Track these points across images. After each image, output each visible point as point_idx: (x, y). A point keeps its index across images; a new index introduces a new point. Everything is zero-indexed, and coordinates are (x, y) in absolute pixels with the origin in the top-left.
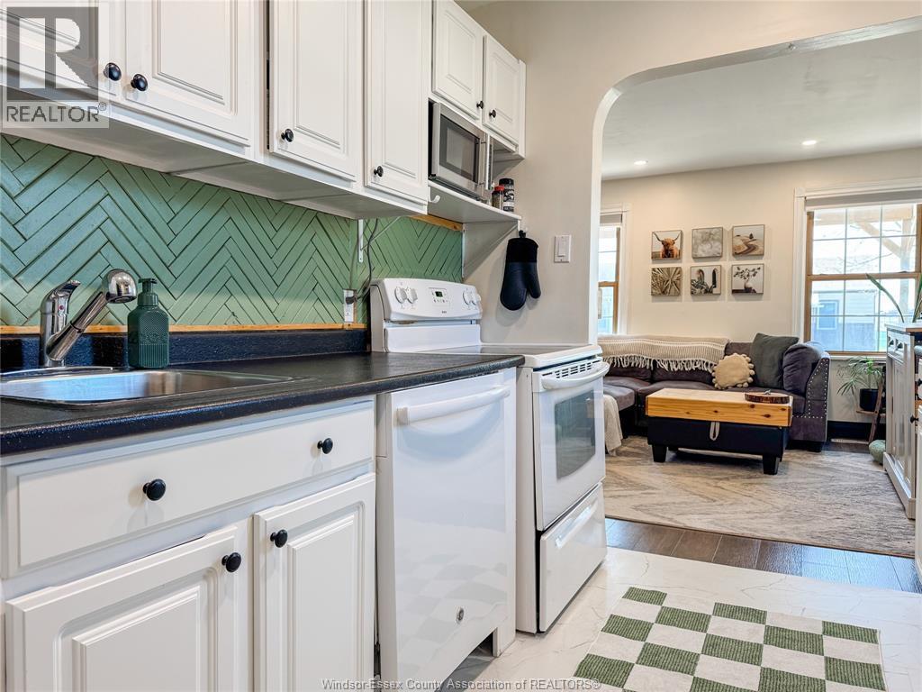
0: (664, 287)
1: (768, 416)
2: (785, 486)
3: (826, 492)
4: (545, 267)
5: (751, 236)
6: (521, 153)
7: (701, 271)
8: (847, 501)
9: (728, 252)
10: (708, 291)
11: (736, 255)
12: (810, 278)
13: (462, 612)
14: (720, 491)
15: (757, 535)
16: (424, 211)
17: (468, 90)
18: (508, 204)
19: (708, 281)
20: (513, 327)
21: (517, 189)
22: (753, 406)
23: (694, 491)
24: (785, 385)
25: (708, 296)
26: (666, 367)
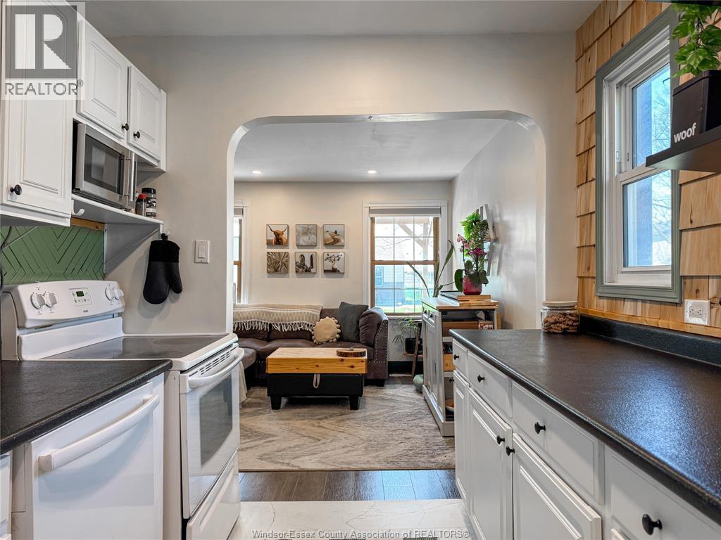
0: (276, 266)
1: (353, 367)
2: (365, 419)
3: (391, 421)
4: (186, 267)
5: (336, 232)
6: (163, 167)
7: (302, 255)
8: (405, 427)
9: (320, 243)
10: (308, 271)
11: (326, 245)
12: (374, 263)
15: (352, 467)
16: (67, 223)
17: (114, 113)
18: (150, 210)
19: (308, 263)
21: (160, 197)
22: (342, 360)
24: (361, 340)
25: (307, 274)
26: (279, 328)
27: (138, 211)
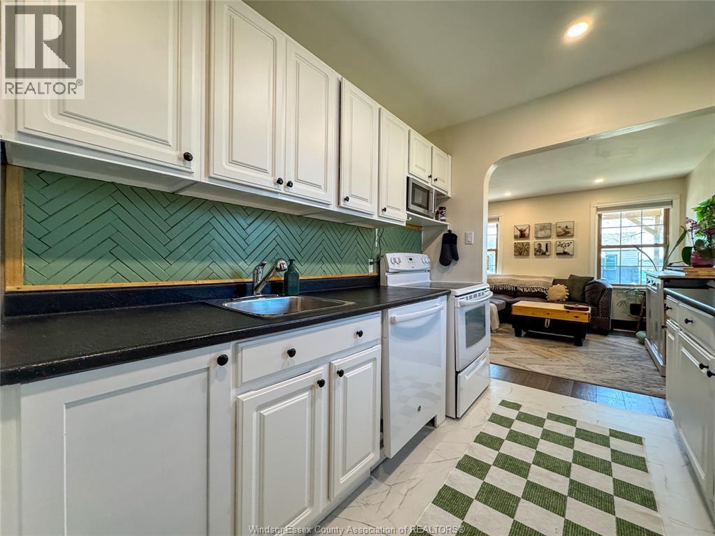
0: (521, 252)
1: (577, 317)
2: (587, 353)
3: (610, 358)
4: (461, 247)
5: (567, 227)
6: (449, 195)
7: (539, 244)
8: (623, 363)
9: (554, 235)
10: (544, 254)
11: (559, 236)
12: (600, 247)
13: (420, 407)
14: (550, 353)
15: (571, 378)
16: (404, 225)
17: (425, 171)
18: (443, 218)
19: (544, 249)
20: (445, 274)
21: (448, 211)
22: (568, 312)
23: (536, 352)
24: (586, 301)
25: (543, 256)
26: (522, 290)
27: (437, 219)
